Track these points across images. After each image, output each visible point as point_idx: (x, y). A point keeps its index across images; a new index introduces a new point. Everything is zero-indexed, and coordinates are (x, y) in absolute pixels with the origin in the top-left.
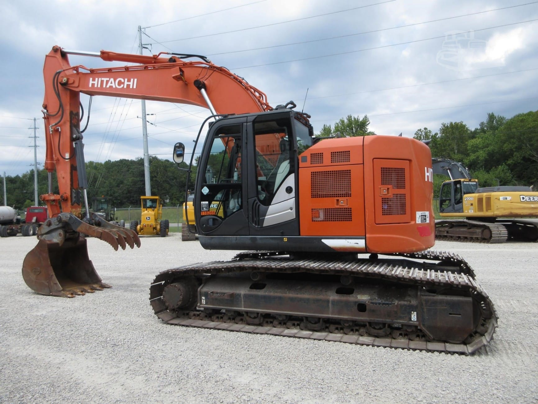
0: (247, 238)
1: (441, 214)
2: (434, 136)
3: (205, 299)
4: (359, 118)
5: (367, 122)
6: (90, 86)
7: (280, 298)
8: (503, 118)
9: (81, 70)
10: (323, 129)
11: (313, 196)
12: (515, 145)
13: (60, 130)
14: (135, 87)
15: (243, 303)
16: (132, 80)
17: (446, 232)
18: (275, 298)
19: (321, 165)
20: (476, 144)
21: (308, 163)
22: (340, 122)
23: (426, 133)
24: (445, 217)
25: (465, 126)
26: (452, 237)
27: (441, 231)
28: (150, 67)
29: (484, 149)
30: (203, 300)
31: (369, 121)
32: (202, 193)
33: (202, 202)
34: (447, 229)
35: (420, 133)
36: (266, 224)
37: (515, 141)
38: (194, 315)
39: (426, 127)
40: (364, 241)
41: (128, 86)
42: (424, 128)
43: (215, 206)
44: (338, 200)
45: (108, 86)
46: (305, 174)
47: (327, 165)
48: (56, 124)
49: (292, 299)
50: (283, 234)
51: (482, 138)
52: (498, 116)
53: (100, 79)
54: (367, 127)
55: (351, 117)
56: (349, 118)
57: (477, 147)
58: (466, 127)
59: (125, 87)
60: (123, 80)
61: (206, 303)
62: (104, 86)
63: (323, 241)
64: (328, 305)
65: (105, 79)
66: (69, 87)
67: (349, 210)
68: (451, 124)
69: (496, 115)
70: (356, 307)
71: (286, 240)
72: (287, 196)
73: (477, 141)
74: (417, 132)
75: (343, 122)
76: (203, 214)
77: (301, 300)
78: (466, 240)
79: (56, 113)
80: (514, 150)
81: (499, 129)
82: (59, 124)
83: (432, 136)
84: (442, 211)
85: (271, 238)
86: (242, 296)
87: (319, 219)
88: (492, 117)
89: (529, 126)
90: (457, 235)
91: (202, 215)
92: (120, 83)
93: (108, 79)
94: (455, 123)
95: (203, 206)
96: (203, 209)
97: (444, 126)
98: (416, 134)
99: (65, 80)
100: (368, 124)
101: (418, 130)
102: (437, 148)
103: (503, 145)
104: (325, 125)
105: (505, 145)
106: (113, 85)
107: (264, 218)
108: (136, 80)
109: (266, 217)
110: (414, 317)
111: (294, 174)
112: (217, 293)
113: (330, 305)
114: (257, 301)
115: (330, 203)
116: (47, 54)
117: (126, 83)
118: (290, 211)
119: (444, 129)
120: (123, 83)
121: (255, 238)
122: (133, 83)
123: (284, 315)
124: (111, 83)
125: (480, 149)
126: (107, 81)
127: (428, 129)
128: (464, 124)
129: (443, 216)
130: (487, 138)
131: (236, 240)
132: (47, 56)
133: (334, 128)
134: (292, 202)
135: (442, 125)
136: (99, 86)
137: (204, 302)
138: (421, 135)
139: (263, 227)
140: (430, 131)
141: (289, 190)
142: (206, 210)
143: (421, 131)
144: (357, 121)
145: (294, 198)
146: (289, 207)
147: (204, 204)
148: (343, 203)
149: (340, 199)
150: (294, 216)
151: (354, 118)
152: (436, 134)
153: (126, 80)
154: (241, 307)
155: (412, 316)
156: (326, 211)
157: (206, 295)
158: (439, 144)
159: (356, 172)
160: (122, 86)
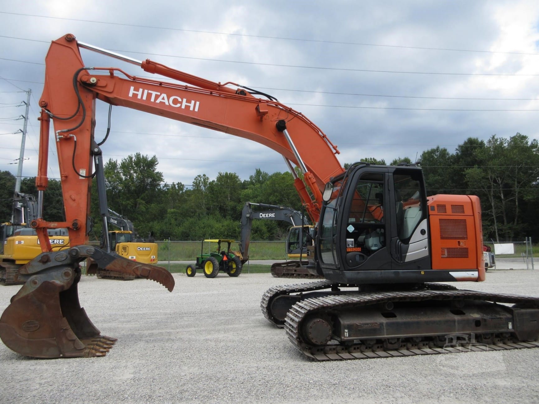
0: (391, 272)
1: (289, 255)
2: (212, 183)
3: (348, 332)
4: (147, 157)
5: (156, 162)
6: (131, 95)
7: (418, 323)
8: (267, 174)
9: (116, 73)
10: (107, 163)
11: (442, 238)
12: (278, 198)
13: (75, 140)
14: (196, 110)
15: (385, 331)
16: (193, 102)
17: (294, 271)
18: (413, 323)
19: (445, 214)
20: (248, 194)
21: (436, 212)
22: (129, 159)
23: (204, 180)
24: (292, 257)
25: (237, 177)
26: (299, 275)
27: (289, 270)
28: (215, 93)
29: (254, 199)
30: (346, 332)
31: (157, 161)
32: (347, 231)
33: (347, 239)
34: (294, 268)
35: (200, 179)
36: (407, 260)
37: (278, 194)
38: (330, 349)
39: (205, 174)
40: (477, 272)
41: (187, 107)
42: (203, 174)
43: (60, 242)
44: (459, 242)
45: (158, 101)
46: (435, 219)
47: (450, 214)
48: (68, 131)
49: (427, 323)
50: (419, 268)
51: (252, 189)
52: (263, 172)
53: (146, 91)
54: (155, 168)
55: (139, 155)
56: (138, 155)
57: (248, 197)
58: (239, 178)
59: (183, 107)
60: (180, 100)
61: (349, 336)
62: (153, 100)
63: (451, 273)
64: (455, 324)
65: (154, 93)
66: (97, 89)
67: (467, 249)
68: (227, 173)
69: (262, 171)
70: (474, 324)
71: (423, 273)
72: (421, 237)
73: (248, 191)
74: (197, 177)
75: (131, 158)
76: (349, 250)
77: (434, 322)
78: (313, 277)
79: (69, 117)
80: (277, 202)
81: (265, 183)
82: (74, 131)
83: (210, 183)
84: (290, 252)
85: (411, 272)
86: (384, 325)
87: (445, 256)
88: (258, 172)
89: (288, 184)
90: (305, 273)
91: (347, 251)
92: (175, 101)
93: (159, 94)
94: (230, 174)
95: (349, 243)
96: (349, 245)
97: (220, 175)
98: (195, 179)
99: (93, 81)
100: (157, 164)
101: (198, 176)
102: (213, 194)
103: (269, 197)
104: (110, 159)
105: (271, 197)
106: (166, 101)
107: (406, 256)
108: (198, 103)
109: (407, 254)
110: (510, 326)
111: (426, 219)
112: (368, 324)
113: (456, 324)
114: (397, 327)
115: (453, 244)
116: (54, 40)
117: (184, 103)
118: (424, 249)
119: (220, 178)
120: (181, 103)
121: (398, 272)
122: (195, 106)
123: (420, 337)
124: (163, 99)
125: (251, 198)
126: (156, 95)
127: (207, 176)
128: (237, 175)
129: (291, 257)
130: (256, 190)
131: (381, 274)
132: (53, 42)
133: (120, 164)
134: (426, 241)
135: (218, 174)
136: (145, 98)
137: (346, 334)
138: (200, 180)
139: (404, 262)
140: (208, 177)
141: (423, 232)
142: (352, 247)
143: (200, 177)
144: (145, 159)
145: (427, 239)
146: (424, 247)
147: (349, 241)
148: (463, 244)
149: (461, 241)
150: (427, 254)
151: (143, 156)
152: (213, 181)
153: (185, 100)
154: (384, 335)
155: (509, 326)
156: (448, 249)
157: (350, 327)
158: (216, 191)
159: (469, 221)
160: (179, 105)
